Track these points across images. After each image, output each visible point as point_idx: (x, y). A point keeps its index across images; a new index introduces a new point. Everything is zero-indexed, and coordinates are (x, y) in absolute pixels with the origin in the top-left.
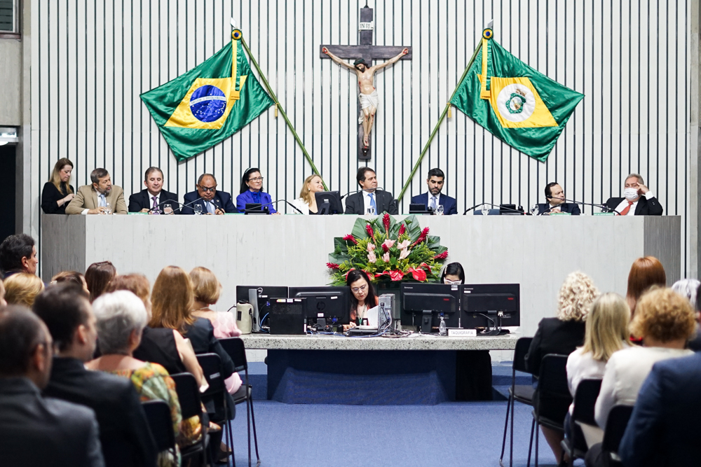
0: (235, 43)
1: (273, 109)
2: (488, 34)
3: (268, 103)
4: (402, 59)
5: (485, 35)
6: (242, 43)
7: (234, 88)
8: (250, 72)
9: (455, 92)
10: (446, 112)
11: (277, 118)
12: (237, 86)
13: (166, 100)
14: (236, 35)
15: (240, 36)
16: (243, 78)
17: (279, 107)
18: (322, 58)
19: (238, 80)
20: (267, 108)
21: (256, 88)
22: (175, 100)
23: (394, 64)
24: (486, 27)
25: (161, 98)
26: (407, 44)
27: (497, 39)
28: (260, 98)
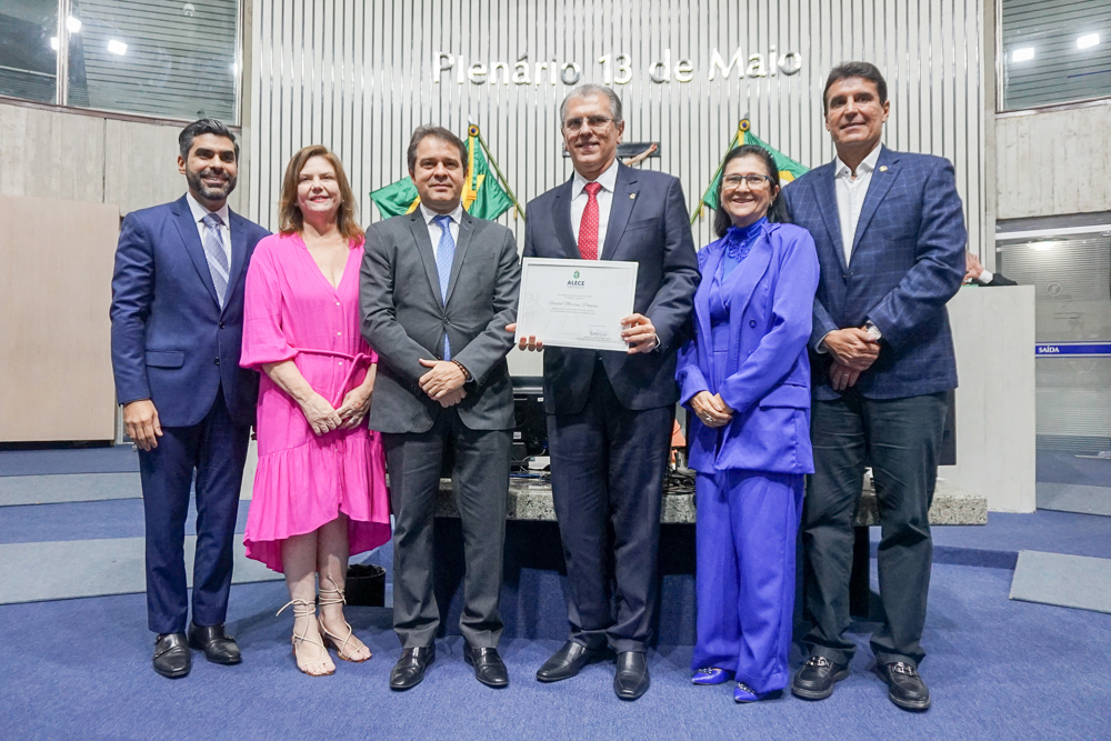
0: (471, 139)
1: (512, 211)
2: (745, 126)
3: (506, 203)
4: (650, 156)
5: (742, 127)
6: (480, 140)
7: (471, 187)
8: (488, 171)
9: (709, 189)
10: (699, 212)
11: (516, 219)
12: (474, 185)
13: (397, 200)
14: (473, 131)
15: (476, 133)
16: (481, 178)
17: (518, 209)
18: (564, 157)
19: (475, 178)
20: (506, 210)
21: (494, 187)
22: (407, 200)
23: (641, 162)
24: (742, 118)
25: (393, 197)
26: (655, 139)
27: (754, 131)
28: (498, 199)
